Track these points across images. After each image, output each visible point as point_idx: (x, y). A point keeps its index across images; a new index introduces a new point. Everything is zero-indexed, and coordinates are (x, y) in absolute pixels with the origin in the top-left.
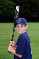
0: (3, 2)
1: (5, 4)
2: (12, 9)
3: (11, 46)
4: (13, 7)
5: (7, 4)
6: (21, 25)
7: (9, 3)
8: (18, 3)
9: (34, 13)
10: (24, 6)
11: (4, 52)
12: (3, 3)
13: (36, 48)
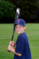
0: (4, 4)
1: (6, 6)
2: (12, 11)
3: (11, 45)
4: (13, 9)
5: (8, 7)
6: (20, 26)
7: (9, 5)
8: (18, 5)
9: (33, 15)
10: (23, 8)
11: (4, 51)
12: (4, 6)
13: (35, 47)
